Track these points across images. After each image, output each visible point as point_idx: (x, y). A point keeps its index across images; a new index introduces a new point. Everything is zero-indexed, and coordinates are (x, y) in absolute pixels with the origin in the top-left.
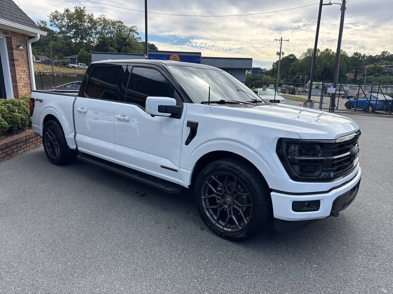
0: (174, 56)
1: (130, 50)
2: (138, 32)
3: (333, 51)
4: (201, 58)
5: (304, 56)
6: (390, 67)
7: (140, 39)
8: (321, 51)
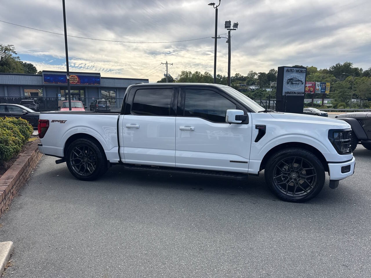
0: (72, 76)
1: (8, 70)
2: (15, 52)
3: (201, 73)
4: (100, 78)
5: (180, 77)
6: (243, 86)
7: (18, 58)
8: (192, 73)
